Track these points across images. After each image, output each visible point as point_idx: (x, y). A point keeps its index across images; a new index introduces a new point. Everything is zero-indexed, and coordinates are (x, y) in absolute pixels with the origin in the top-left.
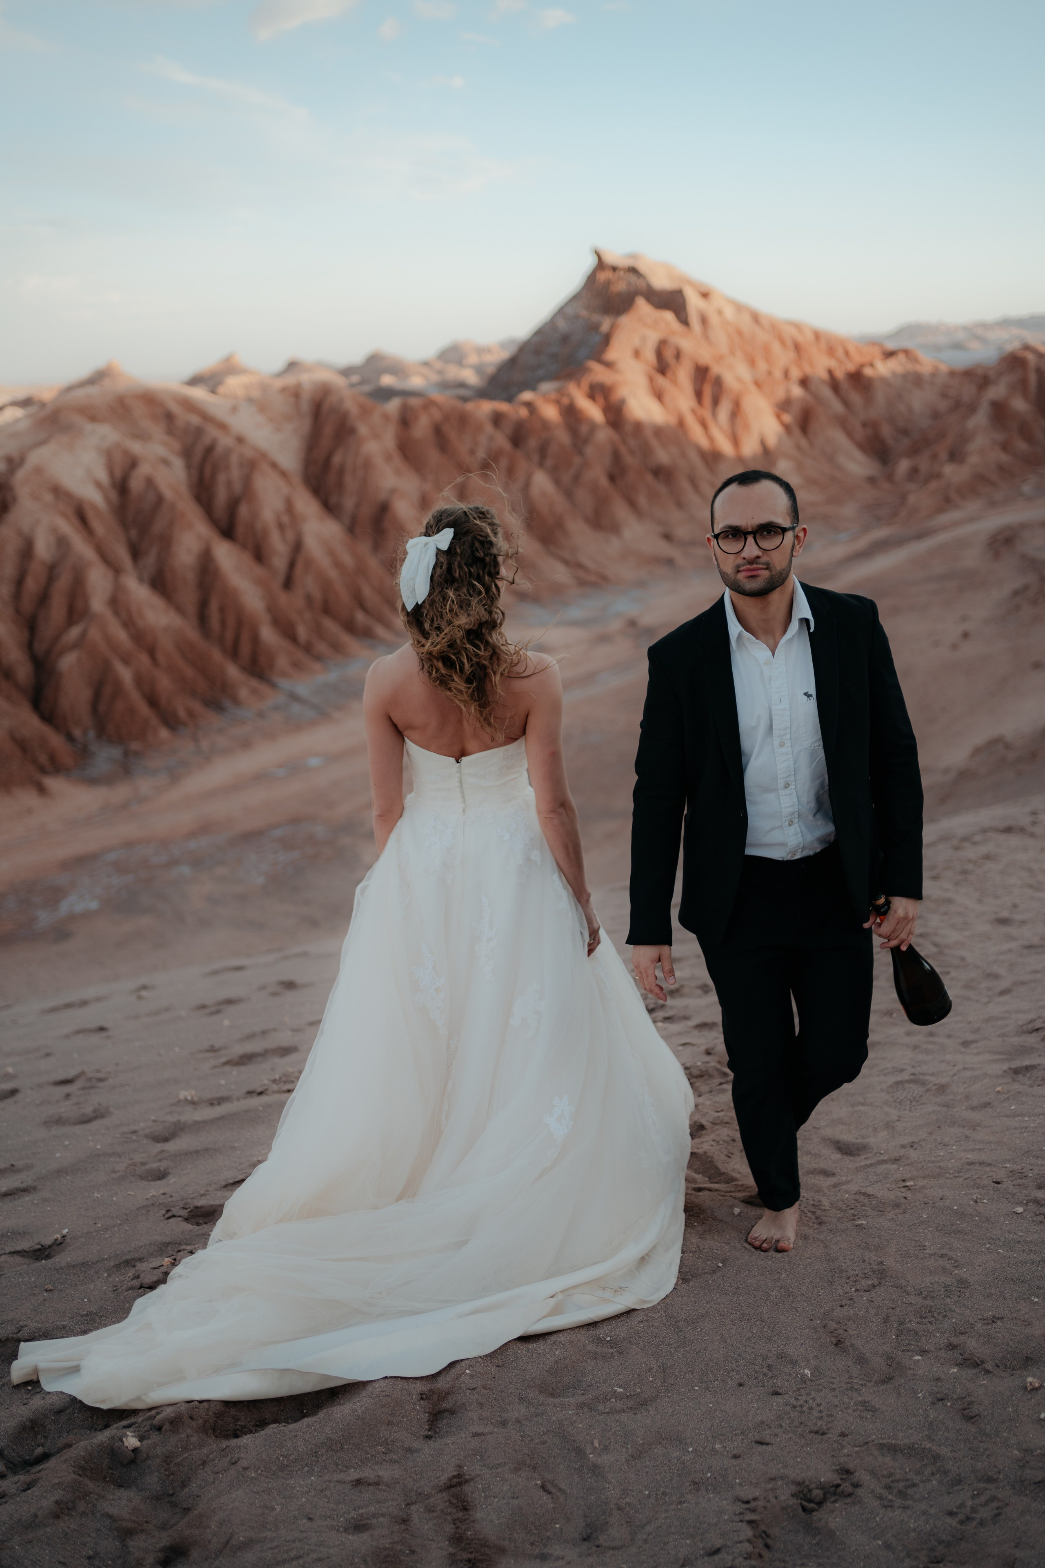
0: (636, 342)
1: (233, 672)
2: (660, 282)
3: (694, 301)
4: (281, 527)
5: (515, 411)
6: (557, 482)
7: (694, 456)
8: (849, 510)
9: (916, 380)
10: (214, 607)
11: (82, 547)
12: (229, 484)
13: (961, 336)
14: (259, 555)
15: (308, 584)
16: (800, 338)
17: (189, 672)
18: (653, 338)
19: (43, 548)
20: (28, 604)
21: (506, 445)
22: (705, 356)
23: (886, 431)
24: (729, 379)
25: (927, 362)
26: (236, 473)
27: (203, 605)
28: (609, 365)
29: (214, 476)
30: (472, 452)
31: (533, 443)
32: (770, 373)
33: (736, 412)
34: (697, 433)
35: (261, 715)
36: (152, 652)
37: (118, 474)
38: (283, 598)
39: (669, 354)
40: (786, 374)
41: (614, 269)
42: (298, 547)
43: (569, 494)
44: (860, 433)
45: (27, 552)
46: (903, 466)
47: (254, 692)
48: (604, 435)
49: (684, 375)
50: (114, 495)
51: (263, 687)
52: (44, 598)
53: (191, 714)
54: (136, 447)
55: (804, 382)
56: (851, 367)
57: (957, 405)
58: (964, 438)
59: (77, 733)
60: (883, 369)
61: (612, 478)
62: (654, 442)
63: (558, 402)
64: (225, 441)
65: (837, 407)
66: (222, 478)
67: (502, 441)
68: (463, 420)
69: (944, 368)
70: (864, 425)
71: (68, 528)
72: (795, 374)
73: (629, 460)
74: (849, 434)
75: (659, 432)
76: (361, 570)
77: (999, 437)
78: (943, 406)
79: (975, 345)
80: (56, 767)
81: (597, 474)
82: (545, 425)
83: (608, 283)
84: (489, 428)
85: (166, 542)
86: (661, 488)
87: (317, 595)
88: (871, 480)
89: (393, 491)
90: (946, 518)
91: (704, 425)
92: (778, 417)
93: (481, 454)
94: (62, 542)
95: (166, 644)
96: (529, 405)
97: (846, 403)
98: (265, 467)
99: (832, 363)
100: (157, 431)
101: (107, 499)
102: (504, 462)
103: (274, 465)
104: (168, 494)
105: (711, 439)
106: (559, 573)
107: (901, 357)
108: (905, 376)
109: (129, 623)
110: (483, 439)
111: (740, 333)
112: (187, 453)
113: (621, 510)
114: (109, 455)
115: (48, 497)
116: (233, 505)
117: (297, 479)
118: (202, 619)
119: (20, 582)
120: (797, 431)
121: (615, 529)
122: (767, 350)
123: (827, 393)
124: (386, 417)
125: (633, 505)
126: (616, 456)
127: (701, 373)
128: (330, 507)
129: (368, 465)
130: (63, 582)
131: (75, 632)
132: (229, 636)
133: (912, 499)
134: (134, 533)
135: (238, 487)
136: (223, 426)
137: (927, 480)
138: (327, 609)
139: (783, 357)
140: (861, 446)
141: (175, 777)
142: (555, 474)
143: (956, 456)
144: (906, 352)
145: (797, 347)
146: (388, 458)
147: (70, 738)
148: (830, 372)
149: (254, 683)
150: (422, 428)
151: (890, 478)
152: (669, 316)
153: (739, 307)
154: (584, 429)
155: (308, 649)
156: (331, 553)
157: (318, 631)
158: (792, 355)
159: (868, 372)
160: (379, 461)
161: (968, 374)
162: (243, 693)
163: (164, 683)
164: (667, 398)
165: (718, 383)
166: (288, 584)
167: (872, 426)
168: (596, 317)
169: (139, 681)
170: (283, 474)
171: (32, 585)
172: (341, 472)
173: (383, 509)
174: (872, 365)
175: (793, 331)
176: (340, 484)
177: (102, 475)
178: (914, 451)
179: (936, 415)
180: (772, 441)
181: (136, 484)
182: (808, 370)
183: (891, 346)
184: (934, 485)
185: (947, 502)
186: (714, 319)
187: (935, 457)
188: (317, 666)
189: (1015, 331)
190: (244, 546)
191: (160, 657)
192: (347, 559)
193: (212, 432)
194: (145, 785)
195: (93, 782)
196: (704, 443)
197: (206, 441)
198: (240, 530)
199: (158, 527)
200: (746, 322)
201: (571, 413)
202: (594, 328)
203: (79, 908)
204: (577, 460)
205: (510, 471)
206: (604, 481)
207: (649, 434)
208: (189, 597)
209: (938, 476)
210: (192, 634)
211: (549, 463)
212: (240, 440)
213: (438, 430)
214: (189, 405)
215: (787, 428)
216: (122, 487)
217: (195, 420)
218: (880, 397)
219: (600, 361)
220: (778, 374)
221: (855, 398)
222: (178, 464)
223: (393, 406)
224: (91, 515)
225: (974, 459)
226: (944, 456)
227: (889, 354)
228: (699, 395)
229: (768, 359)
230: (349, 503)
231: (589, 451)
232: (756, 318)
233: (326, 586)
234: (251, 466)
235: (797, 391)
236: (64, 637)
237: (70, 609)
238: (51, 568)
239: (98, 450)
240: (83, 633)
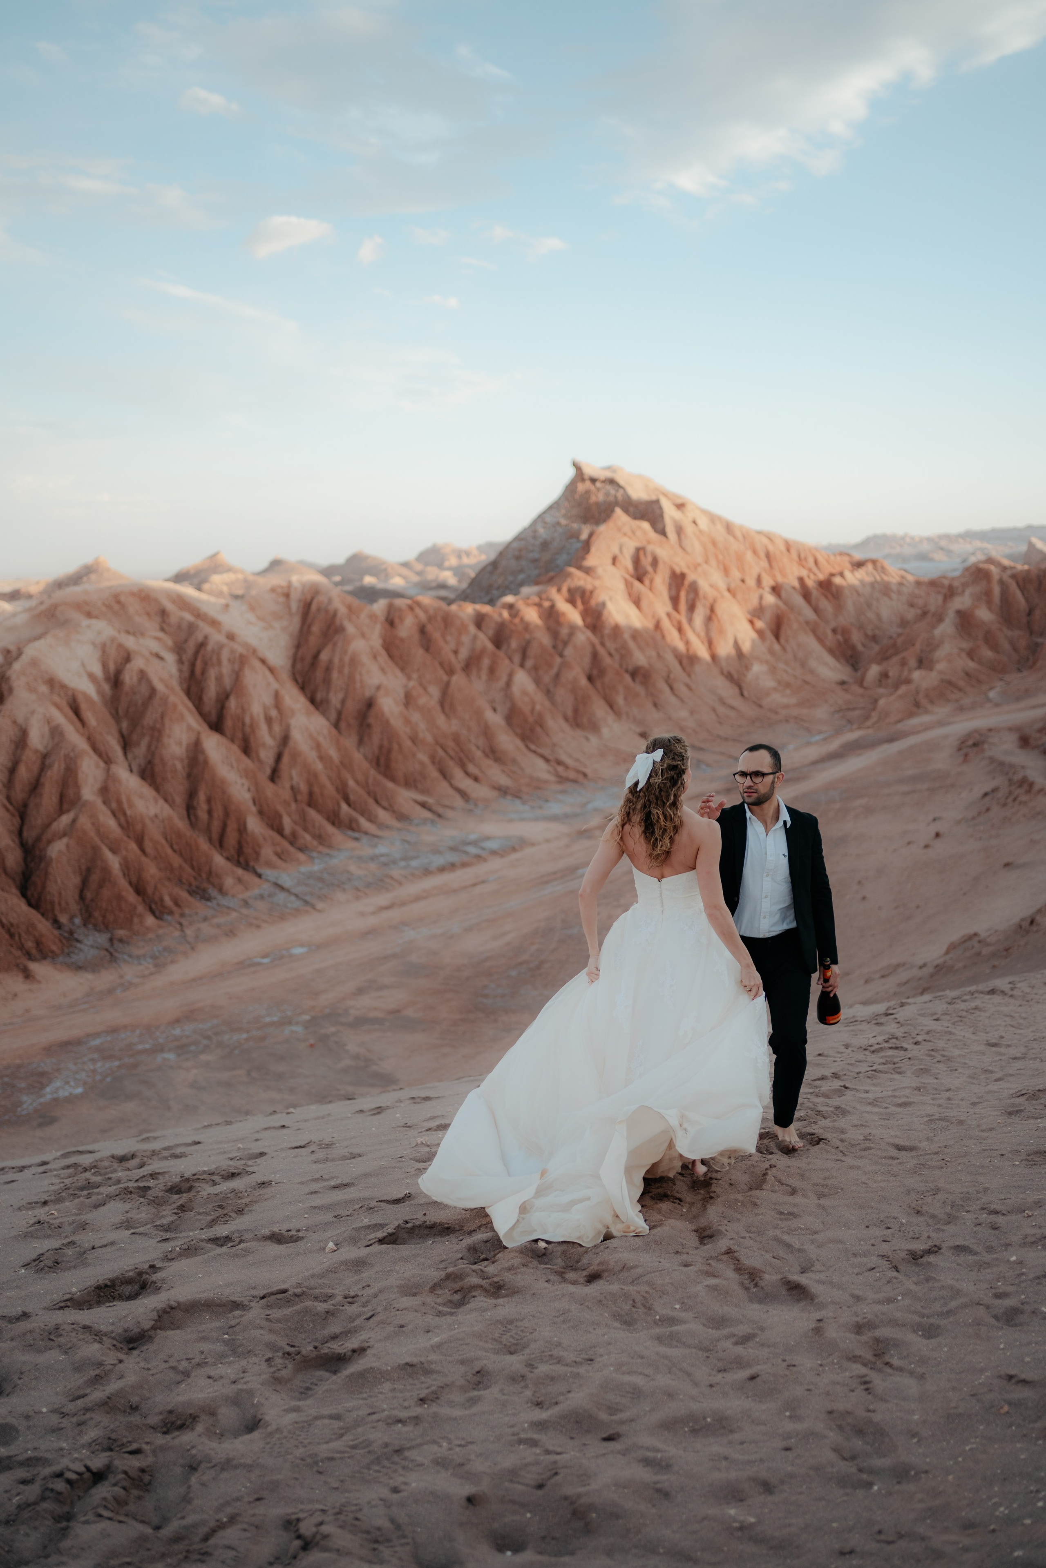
0: (615, 550)
1: (219, 860)
2: (637, 493)
3: (670, 512)
4: (269, 720)
5: (497, 613)
6: (537, 682)
7: (670, 657)
8: (821, 712)
9: (885, 589)
10: (202, 796)
11: (74, 737)
12: (219, 679)
13: (926, 547)
14: (247, 749)
15: (294, 776)
16: (771, 548)
17: (176, 861)
18: (630, 546)
19: (37, 739)
20: (19, 793)
21: (490, 646)
22: (681, 564)
23: (856, 638)
24: (704, 586)
25: (894, 573)
26: (226, 669)
27: (192, 795)
28: (588, 571)
29: (203, 672)
30: (456, 652)
31: (514, 644)
32: (743, 581)
33: (711, 617)
34: (673, 637)
35: (246, 904)
36: (140, 842)
37: (112, 667)
38: (270, 789)
39: (646, 562)
40: (759, 580)
41: (593, 480)
42: (285, 739)
43: (548, 693)
44: (830, 639)
45: (21, 741)
46: (874, 671)
47: (240, 880)
48: (583, 637)
49: (661, 581)
50: (106, 688)
51: (247, 876)
52: (35, 786)
53: (177, 903)
54: (130, 642)
55: (776, 590)
56: (821, 577)
57: (925, 613)
58: (932, 646)
59: (63, 919)
60: (853, 578)
61: (590, 678)
62: (631, 644)
63: (539, 605)
64: (216, 638)
65: (809, 613)
66: (212, 673)
67: (484, 641)
68: (447, 621)
69: (910, 578)
70: (834, 631)
71: (60, 718)
72: (768, 582)
73: (607, 661)
74: (820, 640)
75: (636, 635)
76: (346, 763)
77: (966, 645)
78: (911, 614)
79: (939, 556)
80: (42, 953)
81: (577, 674)
82: (527, 627)
83: (588, 492)
84: (472, 629)
85: (157, 734)
86: (639, 689)
87: (303, 787)
88: (843, 683)
89: (378, 688)
90: (915, 721)
91: (680, 630)
92: (751, 622)
93: (464, 653)
94: (56, 732)
95: (154, 832)
96: (510, 607)
97: (816, 610)
98: (257, 664)
99: (804, 573)
100: (151, 627)
101: (100, 692)
102: (486, 662)
103: (263, 661)
104: (160, 687)
105: (687, 643)
106: (540, 769)
107: (870, 566)
108: (873, 585)
109: (118, 812)
110: (466, 639)
111: (714, 543)
112: (179, 649)
113: (599, 709)
114: (103, 650)
115: (44, 689)
116: (223, 699)
117: (285, 676)
118: (190, 809)
119: (12, 771)
120: (769, 636)
121: (594, 727)
122: (740, 558)
123: (799, 600)
124: (373, 617)
125: (611, 705)
126: (595, 655)
127: (677, 579)
128: (316, 702)
129: (354, 661)
130: (55, 772)
131: (65, 819)
132: (216, 825)
133: (882, 702)
134: (125, 725)
135: (228, 682)
136: (214, 623)
137: (896, 686)
138: (312, 802)
139: (755, 566)
140: (831, 651)
141: (159, 965)
142: (535, 673)
143: (923, 662)
144: (874, 562)
145: (768, 556)
146: (375, 657)
147: (56, 923)
148: (801, 580)
149: (240, 872)
150: (407, 628)
151: (861, 682)
152: (646, 525)
153: (713, 518)
154: (564, 631)
155: (293, 840)
156: (318, 746)
157: (303, 821)
158: (764, 563)
159: (837, 580)
160: (365, 659)
161: (933, 584)
162: (229, 882)
163: (152, 871)
164: (644, 604)
165: (694, 589)
166: (274, 776)
167: (842, 632)
168: (575, 526)
169: (126, 868)
170: (271, 670)
171: (24, 773)
172: (328, 669)
173: (370, 704)
174: (842, 574)
175: (765, 541)
176: (327, 681)
177: (97, 670)
178: (884, 657)
179: (904, 623)
180: (746, 647)
181: (129, 677)
182: (780, 579)
183: (858, 556)
184: (903, 689)
185: (916, 707)
186: (689, 529)
187: (903, 663)
188: (302, 856)
189: (978, 544)
190: (232, 740)
191: (148, 846)
192: (333, 753)
193: (205, 628)
194: (130, 971)
195: (78, 968)
196: (681, 646)
197: (200, 637)
198: (229, 723)
199: (149, 719)
200: (719, 531)
201: (551, 615)
202: (575, 535)
203: (62, 1094)
204: (558, 660)
205: (492, 670)
206: (584, 681)
207: (627, 636)
208: (177, 787)
209: (908, 681)
210: (181, 824)
211: (529, 663)
212: (231, 637)
213: (422, 630)
214: (182, 602)
215: (760, 633)
216: (115, 681)
217: (188, 617)
218: (850, 605)
219: (579, 568)
220: (751, 582)
221: (826, 605)
222: (170, 658)
223: (380, 606)
224: (83, 706)
225: (941, 666)
226: (913, 662)
227: (859, 565)
228: (675, 601)
229: (741, 569)
230: (335, 699)
231: (568, 652)
232: (729, 528)
233: (312, 778)
234: (241, 661)
235: (770, 599)
236: (55, 825)
237: (62, 797)
238: (45, 756)
239: (94, 644)
240: (74, 821)
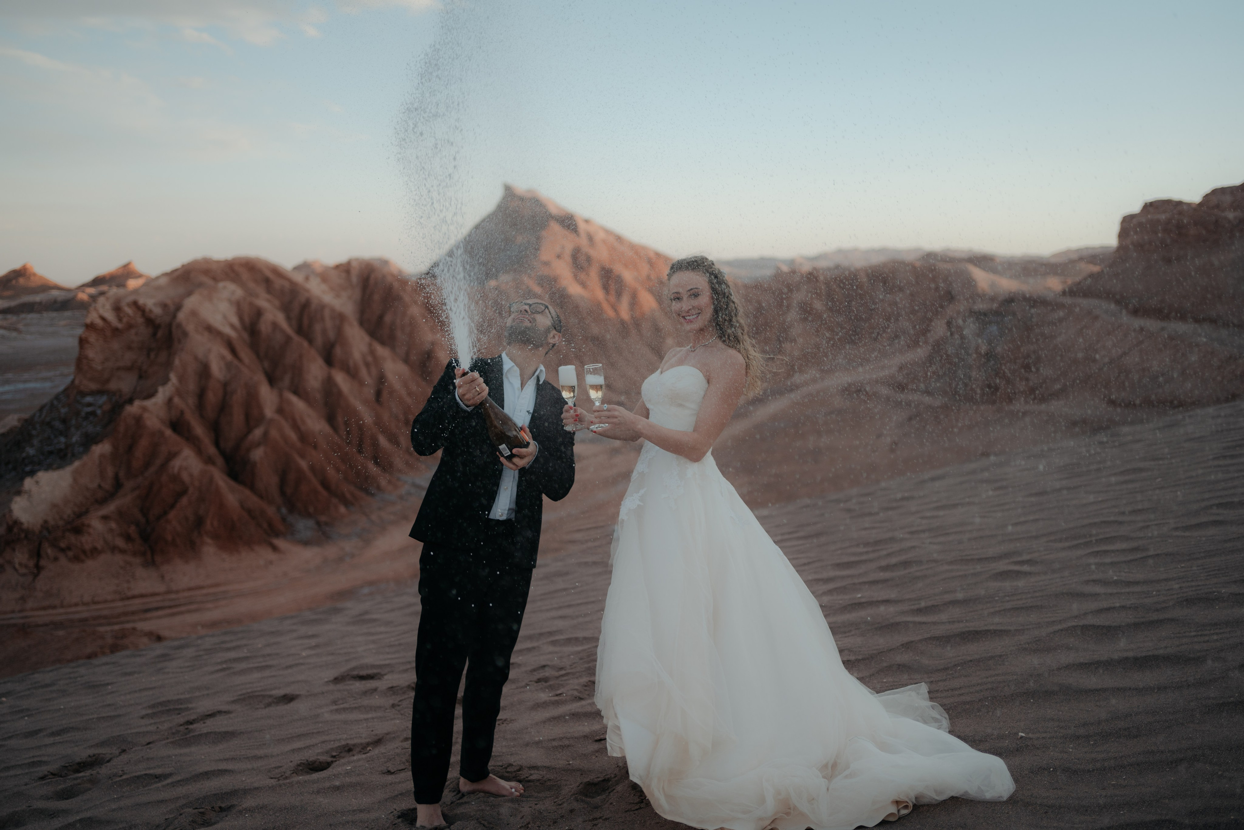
2: (554, 208)
3: (580, 223)
4: (367, 365)
10: (340, 419)
18: (568, 247)
19: (217, 369)
20: (210, 412)
22: (604, 261)
24: (625, 278)
26: (328, 323)
33: (633, 298)
34: (610, 312)
37: (246, 318)
39: (582, 259)
41: (522, 199)
42: (381, 379)
45: (204, 371)
49: (594, 272)
50: (244, 334)
52: (224, 407)
71: (227, 355)
89: (433, 344)
91: (613, 307)
104: (293, 335)
109: (296, 427)
114: (238, 306)
118: (332, 420)
119: (201, 395)
130: (238, 398)
131: (258, 433)
134: (266, 364)
135: (332, 335)
141: (366, 540)
149: (387, 476)
153: (608, 232)
156: (404, 384)
162: (383, 482)
166: (379, 400)
169: (314, 469)
171: (212, 397)
177: (235, 320)
199: (289, 359)
216: (252, 330)
228: (606, 288)
229: (637, 268)
236: (251, 437)
237: (247, 416)
238: (225, 385)
239: (230, 301)
240: (266, 434)
